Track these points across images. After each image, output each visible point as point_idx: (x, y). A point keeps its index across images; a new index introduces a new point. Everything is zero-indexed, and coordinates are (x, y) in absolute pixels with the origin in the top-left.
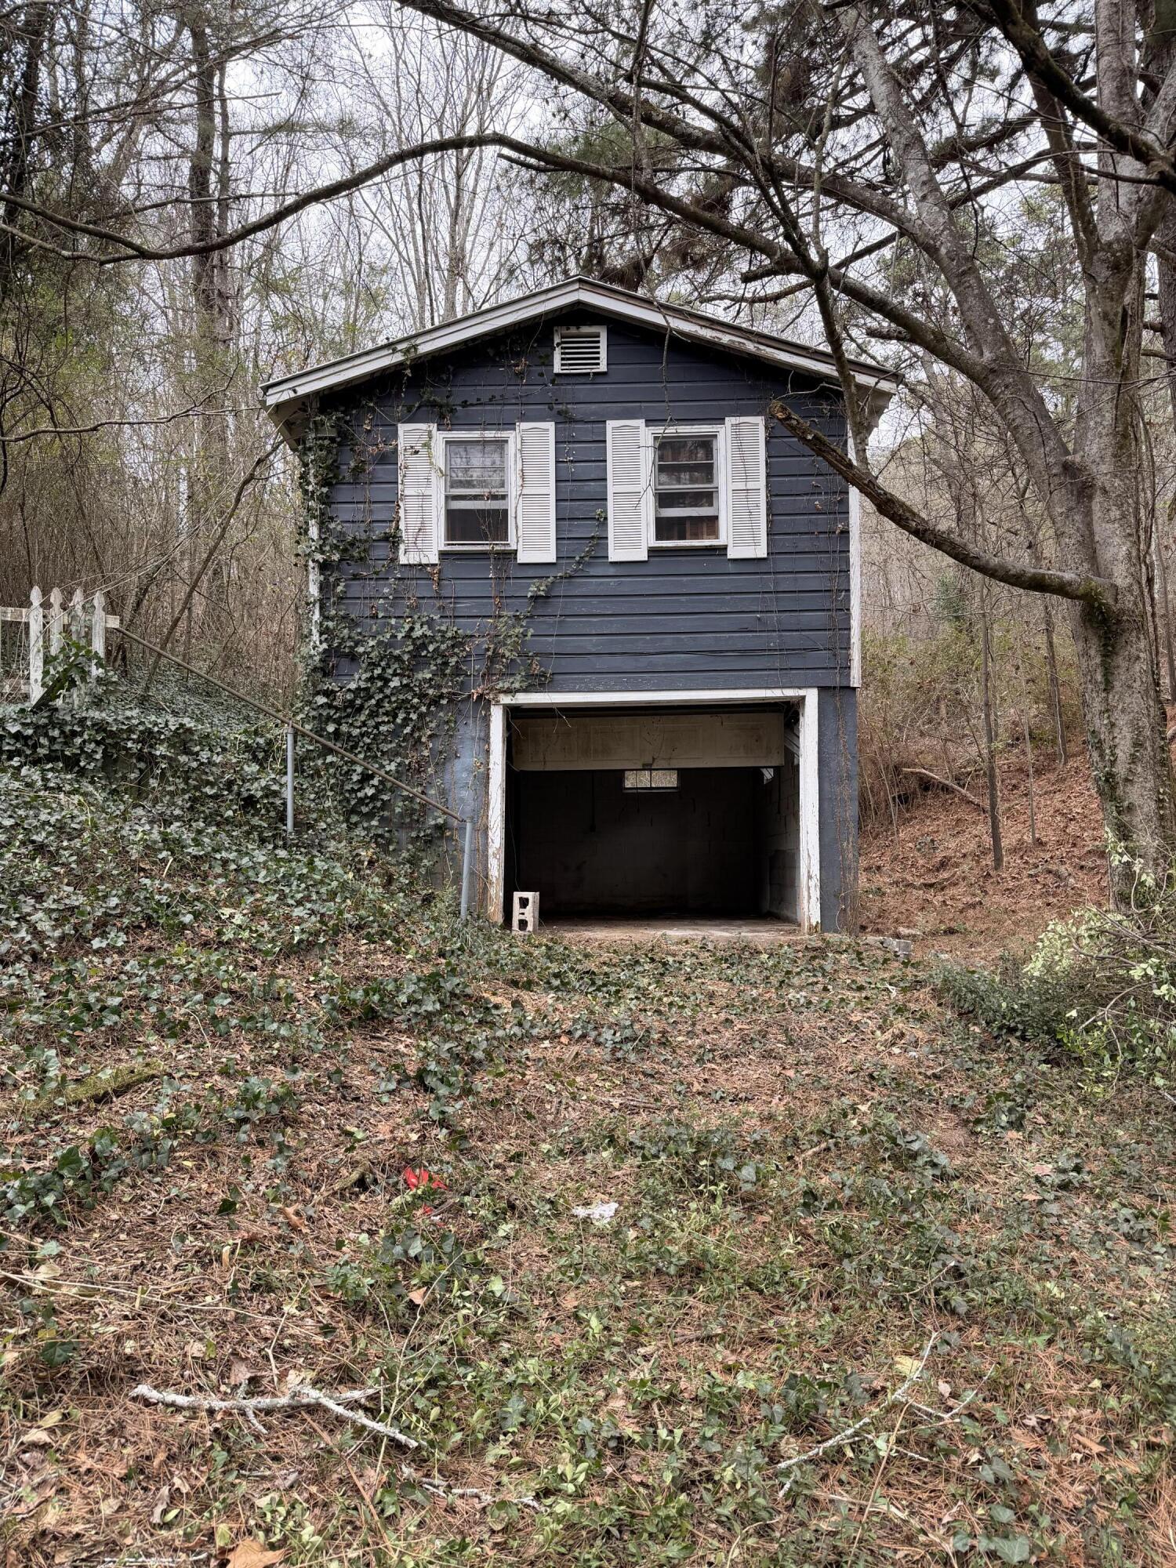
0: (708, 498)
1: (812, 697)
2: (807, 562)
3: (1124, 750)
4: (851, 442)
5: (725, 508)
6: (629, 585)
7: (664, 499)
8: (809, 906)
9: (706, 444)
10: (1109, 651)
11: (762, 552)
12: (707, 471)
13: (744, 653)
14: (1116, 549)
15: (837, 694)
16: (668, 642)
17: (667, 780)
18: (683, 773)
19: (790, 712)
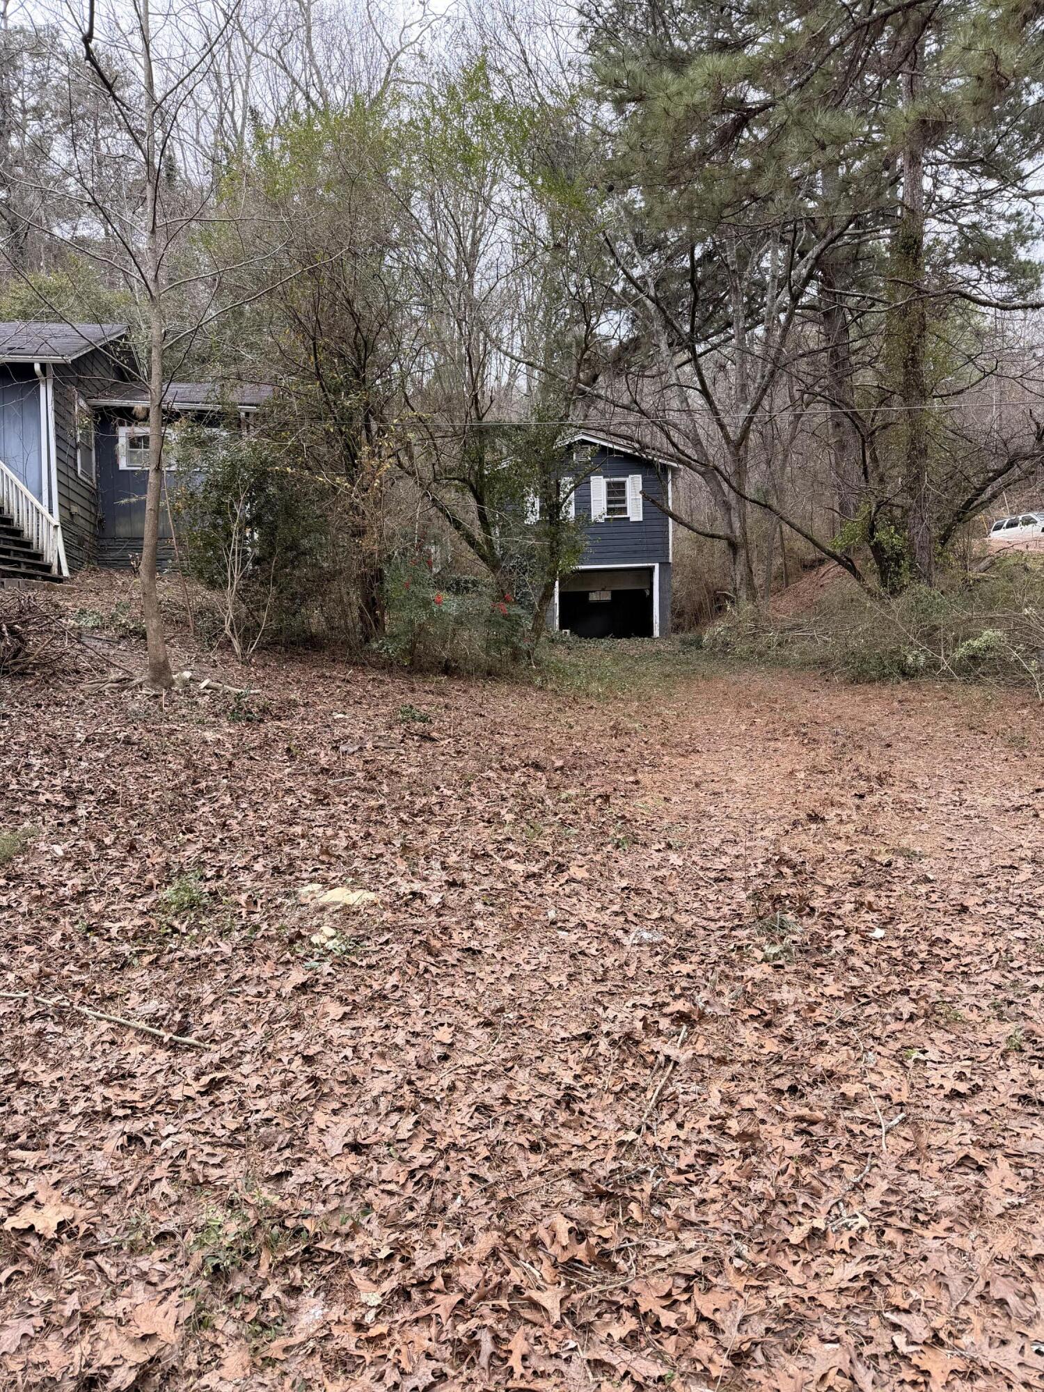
0: (624, 501)
1: (657, 566)
2: (656, 522)
3: (738, 582)
4: (670, 486)
5: (629, 504)
6: (600, 530)
7: (609, 502)
8: (656, 633)
9: (623, 484)
10: (735, 553)
11: (641, 519)
12: (623, 493)
13: (635, 552)
14: (737, 525)
15: (665, 565)
16: (611, 549)
17: (607, 597)
18: (614, 593)
19: (651, 570)
